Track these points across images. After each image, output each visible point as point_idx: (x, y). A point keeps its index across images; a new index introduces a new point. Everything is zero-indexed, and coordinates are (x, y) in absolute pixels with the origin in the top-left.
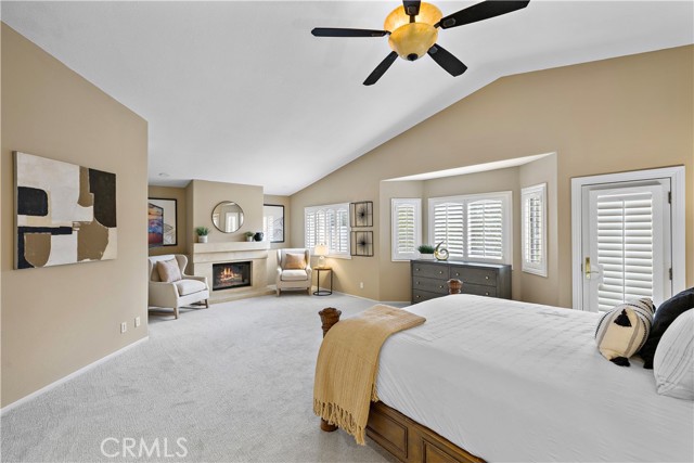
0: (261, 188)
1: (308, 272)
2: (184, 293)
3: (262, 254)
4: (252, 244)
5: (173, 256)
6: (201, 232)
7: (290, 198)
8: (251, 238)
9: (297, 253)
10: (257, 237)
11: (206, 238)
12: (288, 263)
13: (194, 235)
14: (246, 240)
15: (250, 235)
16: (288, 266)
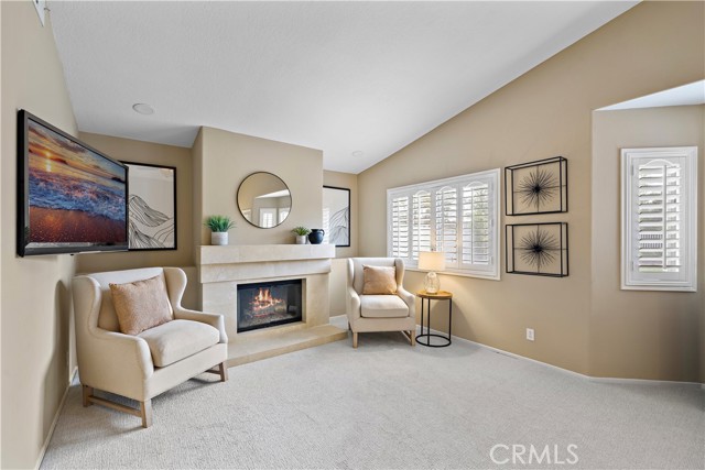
0: (320, 153)
1: (409, 301)
2: (166, 360)
3: (321, 267)
4: (305, 249)
5: (159, 271)
6: (216, 226)
7: (359, 177)
8: (304, 237)
9: (381, 265)
10: (314, 237)
11: (224, 236)
12: (368, 283)
13: (203, 230)
14: (295, 241)
15: (301, 232)
16: (368, 287)
